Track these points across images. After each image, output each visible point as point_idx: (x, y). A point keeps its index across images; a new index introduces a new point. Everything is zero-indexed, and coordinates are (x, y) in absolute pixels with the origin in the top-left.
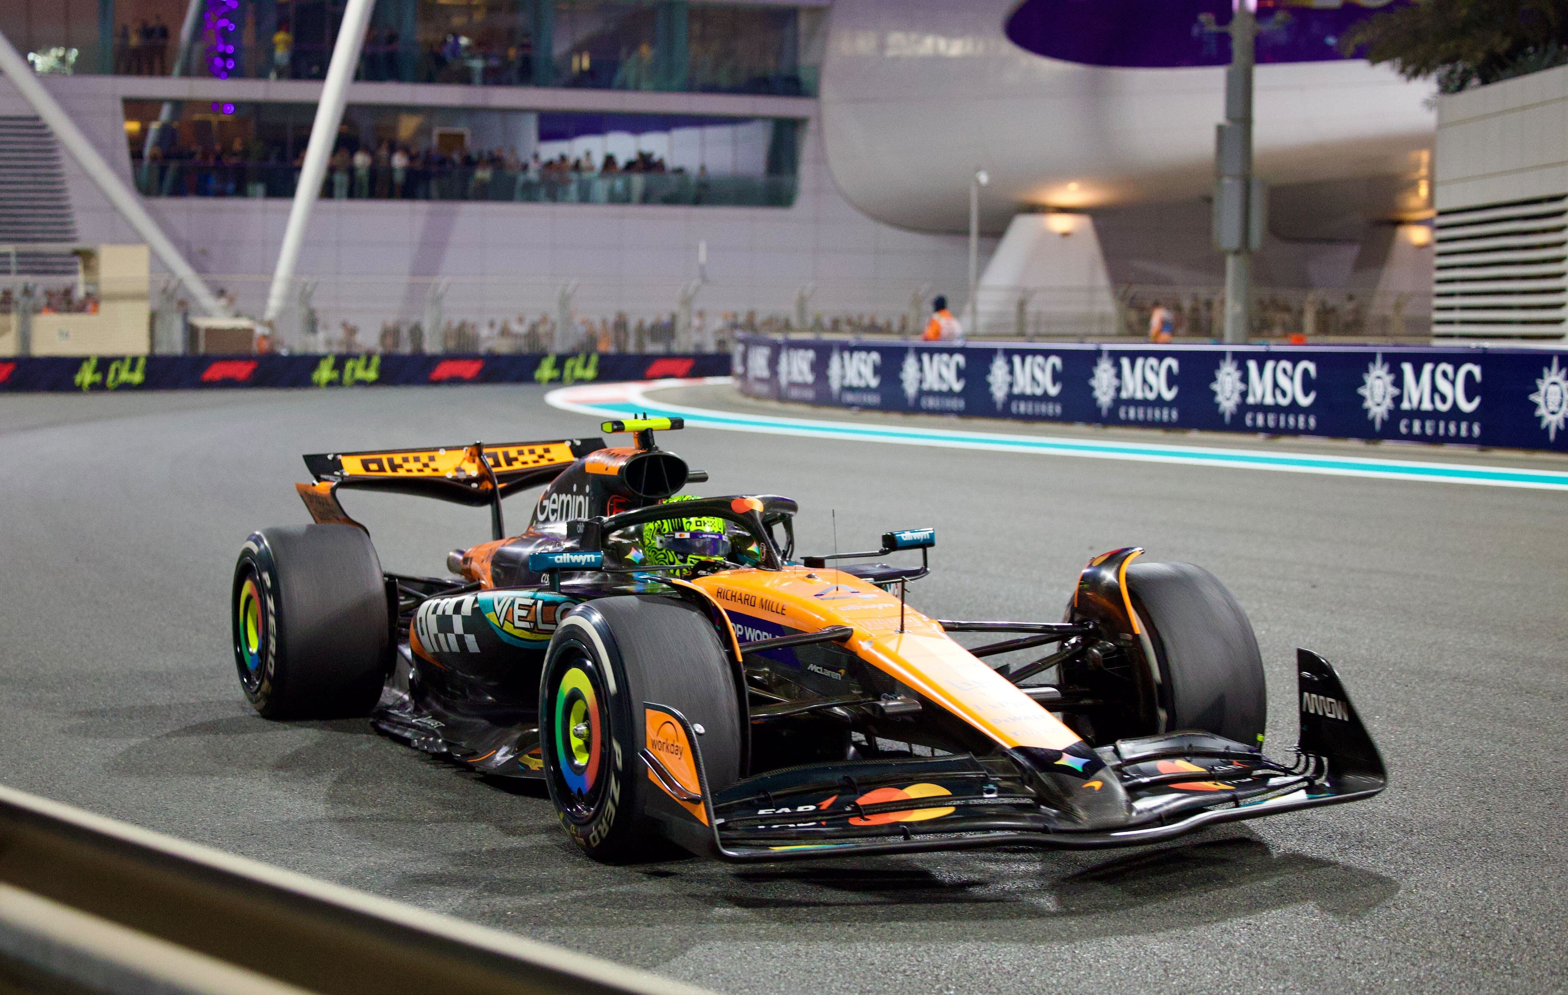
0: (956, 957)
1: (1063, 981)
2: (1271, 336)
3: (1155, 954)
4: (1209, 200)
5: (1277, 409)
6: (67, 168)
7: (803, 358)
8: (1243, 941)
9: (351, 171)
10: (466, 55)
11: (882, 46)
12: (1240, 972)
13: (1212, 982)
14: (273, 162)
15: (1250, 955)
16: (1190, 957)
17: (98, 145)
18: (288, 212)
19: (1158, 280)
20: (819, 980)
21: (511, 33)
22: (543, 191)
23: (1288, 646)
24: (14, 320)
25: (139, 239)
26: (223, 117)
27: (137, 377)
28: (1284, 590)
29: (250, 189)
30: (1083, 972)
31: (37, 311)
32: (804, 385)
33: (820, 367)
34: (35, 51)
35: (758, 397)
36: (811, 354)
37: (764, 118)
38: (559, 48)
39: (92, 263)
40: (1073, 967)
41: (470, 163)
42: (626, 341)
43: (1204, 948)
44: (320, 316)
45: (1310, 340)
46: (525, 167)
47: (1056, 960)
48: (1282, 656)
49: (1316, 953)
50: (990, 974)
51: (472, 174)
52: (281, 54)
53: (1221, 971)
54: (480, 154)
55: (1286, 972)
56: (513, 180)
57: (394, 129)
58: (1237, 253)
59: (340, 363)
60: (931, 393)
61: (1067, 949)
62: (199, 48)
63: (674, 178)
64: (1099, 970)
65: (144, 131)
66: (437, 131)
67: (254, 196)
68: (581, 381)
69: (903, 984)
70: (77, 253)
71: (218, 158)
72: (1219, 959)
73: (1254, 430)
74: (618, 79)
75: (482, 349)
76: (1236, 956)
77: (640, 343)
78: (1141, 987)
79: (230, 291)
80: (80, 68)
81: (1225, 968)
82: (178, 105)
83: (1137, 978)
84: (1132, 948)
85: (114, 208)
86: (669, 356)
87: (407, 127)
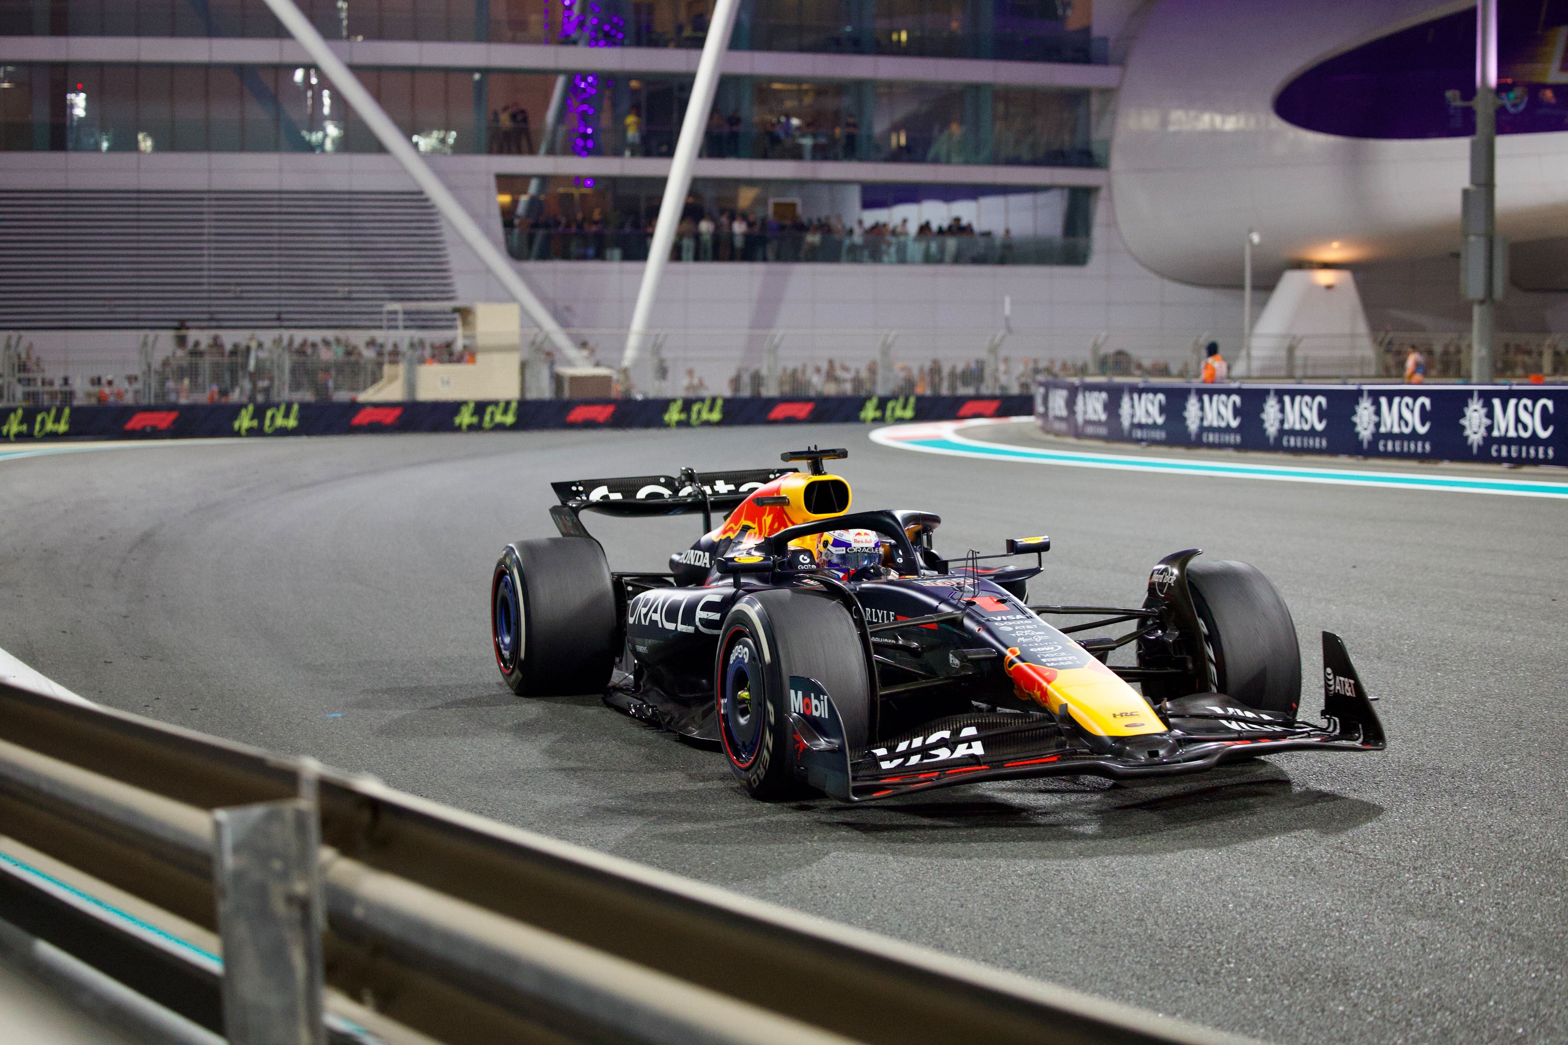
0: (1236, 934)
1: (1332, 955)
2: (1514, 376)
3: (1413, 931)
4: (1457, 255)
5: (1519, 441)
6: (447, 236)
7: (1098, 400)
8: (1492, 919)
9: (697, 236)
10: (797, 133)
11: (1164, 123)
12: (1490, 947)
13: (1465, 956)
14: (628, 229)
15: (1499, 931)
16: (1445, 933)
17: (474, 216)
18: (642, 273)
19: (1412, 327)
20: (1114, 954)
21: (837, 114)
22: (866, 253)
23: (1531, 654)
24: (401, 369)
25: (512, 298)
26: (585, 190)
27: (510, 419)
28: (1527, 603)
29: (608, 253)
30: (1349, 947)
31: (422, 361)
32: (1098, 423)
33: (1112, 407)
34: (418, 134)
35: (1057, 434)
36: (1104, 395)
37: (1061, 187)
38: (879, 127)
39: (470, 318)
40: (1340, 943)
41: (802, 228)
42: (940, 385)
43: (1457, 925)
44: (669, 364)
45: (1548, 379)
46: (851, 232)
47: (1325, 936)
48: (1526, 663)
49: (1558, 930)
50: (1266, 948)
51: (801, 239)
52: (632, 134)
53: (1472, 946)
54: (810, 221)
55: (1531, 947)
56: (840, 243)
57: (734, 199)
58: (1482, 302)
59: (687, 405)
60: (1211, 429)
61: (1335, 927)
62: (562, 130)
63: (982, 242)
64: (1363, 946)
65: (515, 203)
66: (771, 201)
67: (612, 259)
68: (901, 421)
69: (1188, 957)
70: (456, 310)
71: (580, 226)
72: (1471, 935)
73: (1499, 460)
74: (931, 154)
75: (812, 393)
76: (1486, 933)
77: (953, 387)
78: (1401, 960)
79: (591, 343)
80: (459, 148)
81: (1477, 943)
82: (545, 180)
83: (1397, 953)
84: (1392, 925)
85: (488, 271)
86: (978, 398)
87: (746, 198)
